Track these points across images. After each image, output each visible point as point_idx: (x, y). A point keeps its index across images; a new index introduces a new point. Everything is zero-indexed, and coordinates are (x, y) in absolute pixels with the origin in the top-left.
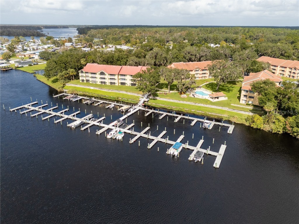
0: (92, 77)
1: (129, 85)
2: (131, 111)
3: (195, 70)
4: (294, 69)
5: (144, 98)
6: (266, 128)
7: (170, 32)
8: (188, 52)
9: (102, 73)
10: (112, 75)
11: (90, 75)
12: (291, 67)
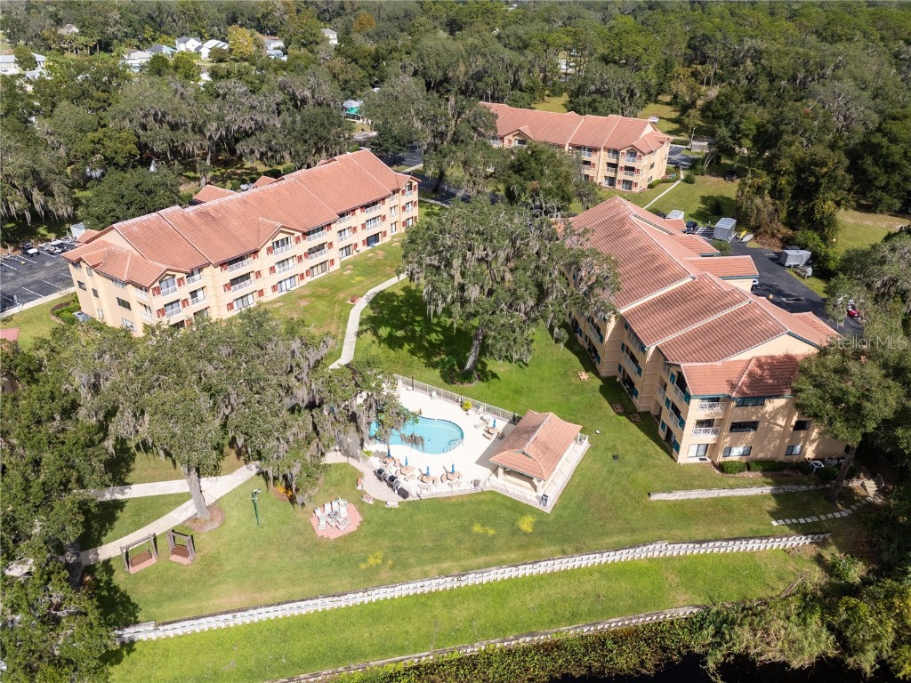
3: (270, 244)
4: (628, 151)
8: (156, 114)
12: (613, 146)
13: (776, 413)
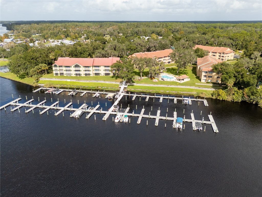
0: (66, 70)
1: (103, 75)
2: (118, 97)
4: (223, 53)
5: (123, 85)
6: (229, 99)
7: (101, 27)
9: (77, 66)
10: (87, 67)
11: (64, 69)
12: (220, 52)
13: (214, 75)
